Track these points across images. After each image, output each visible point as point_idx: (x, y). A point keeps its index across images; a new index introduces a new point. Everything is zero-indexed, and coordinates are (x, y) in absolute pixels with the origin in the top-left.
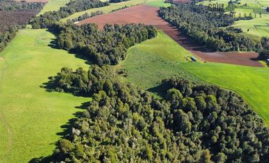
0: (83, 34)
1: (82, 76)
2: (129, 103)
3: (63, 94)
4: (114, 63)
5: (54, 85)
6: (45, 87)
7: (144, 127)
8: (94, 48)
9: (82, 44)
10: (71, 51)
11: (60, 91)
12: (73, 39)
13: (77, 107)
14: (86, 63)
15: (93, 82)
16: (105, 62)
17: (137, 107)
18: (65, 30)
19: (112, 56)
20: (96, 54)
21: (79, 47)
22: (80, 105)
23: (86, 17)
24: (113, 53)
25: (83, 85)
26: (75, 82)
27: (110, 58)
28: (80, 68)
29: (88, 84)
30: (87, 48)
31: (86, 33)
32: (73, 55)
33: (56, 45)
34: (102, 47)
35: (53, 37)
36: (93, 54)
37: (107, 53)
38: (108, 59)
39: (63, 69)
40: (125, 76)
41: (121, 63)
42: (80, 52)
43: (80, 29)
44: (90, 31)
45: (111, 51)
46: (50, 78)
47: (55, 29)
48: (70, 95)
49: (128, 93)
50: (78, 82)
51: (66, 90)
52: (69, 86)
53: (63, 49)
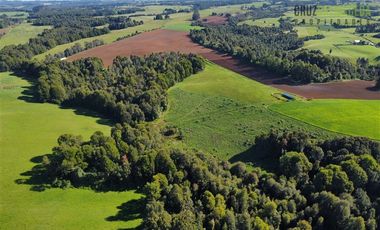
0: (79, 75)
1: (107, 147)
3: (71, 191)
9: (84, 91)
10: (65, 105)
12: (65, 83)
14: (99, 122)
15: (129, 156)
16: (136, 117)
18: (47, 69)
19: (147, 105)
20: (116, 104)
21: (79, 95)
23: (76, 50)
24: (148, 100)
25: (112, 167)
27: (143, 109)
29: (120, 163)
30: (95, 96)
31: (85, 73)
32: (70, 112)
33: (34, 96)
34: (124, 91)
35: (26, 83)
36: (110, 105)
37: (136, 101)
38: (139, 110)
39: (63, 139)
40: (180, 139)
41: (161, 115)
42: (83, 105)
43: (72, 67)
45: (143, 97)
47: (28, 71)
50: (102, 160)
51: (77, 183)
52: (81, 173)
53: (50, 102)
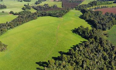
0: (94, 15)
1: (87, 31)
2: (104, 48)
4: (104, 29)
5: (76, 31)
6: (72, 31)
7: (107, 59)
8: (96, 21)
9: (92, 19)
10: (87, 21)
11: (77, 34)
12: (89, 16)
13: (81, 41)
14: (91, 27)
15: (91, 34)
16: (100, 28)
17: (107, 50)
18: (87, 12)
19: (104, 26)
20: (97, 24)
21: (90, 19)
22: (82, 41)
24: (105, 25)
25: (86, 34)
26: (84, 32)
28: (88, 28)
29: (88, 34)
30: (94, 21)
31: (96, 15)
32: (87, 22)
33: (82, 17)
34: (101, 21)
35: (82, 14)
36: (96, 23)
37: (102, 25)
38: (101, 27)
39: (81, 26)
40: (107, 37)
42: (90, 22)
43: (93, 13)
44: (98, 14)
46: (75, 28)
47: (83, 11)
48: (80, 37)
49: (105, 43)
50: (85, 32)
52: (81, 33)
53: (84, 19)
